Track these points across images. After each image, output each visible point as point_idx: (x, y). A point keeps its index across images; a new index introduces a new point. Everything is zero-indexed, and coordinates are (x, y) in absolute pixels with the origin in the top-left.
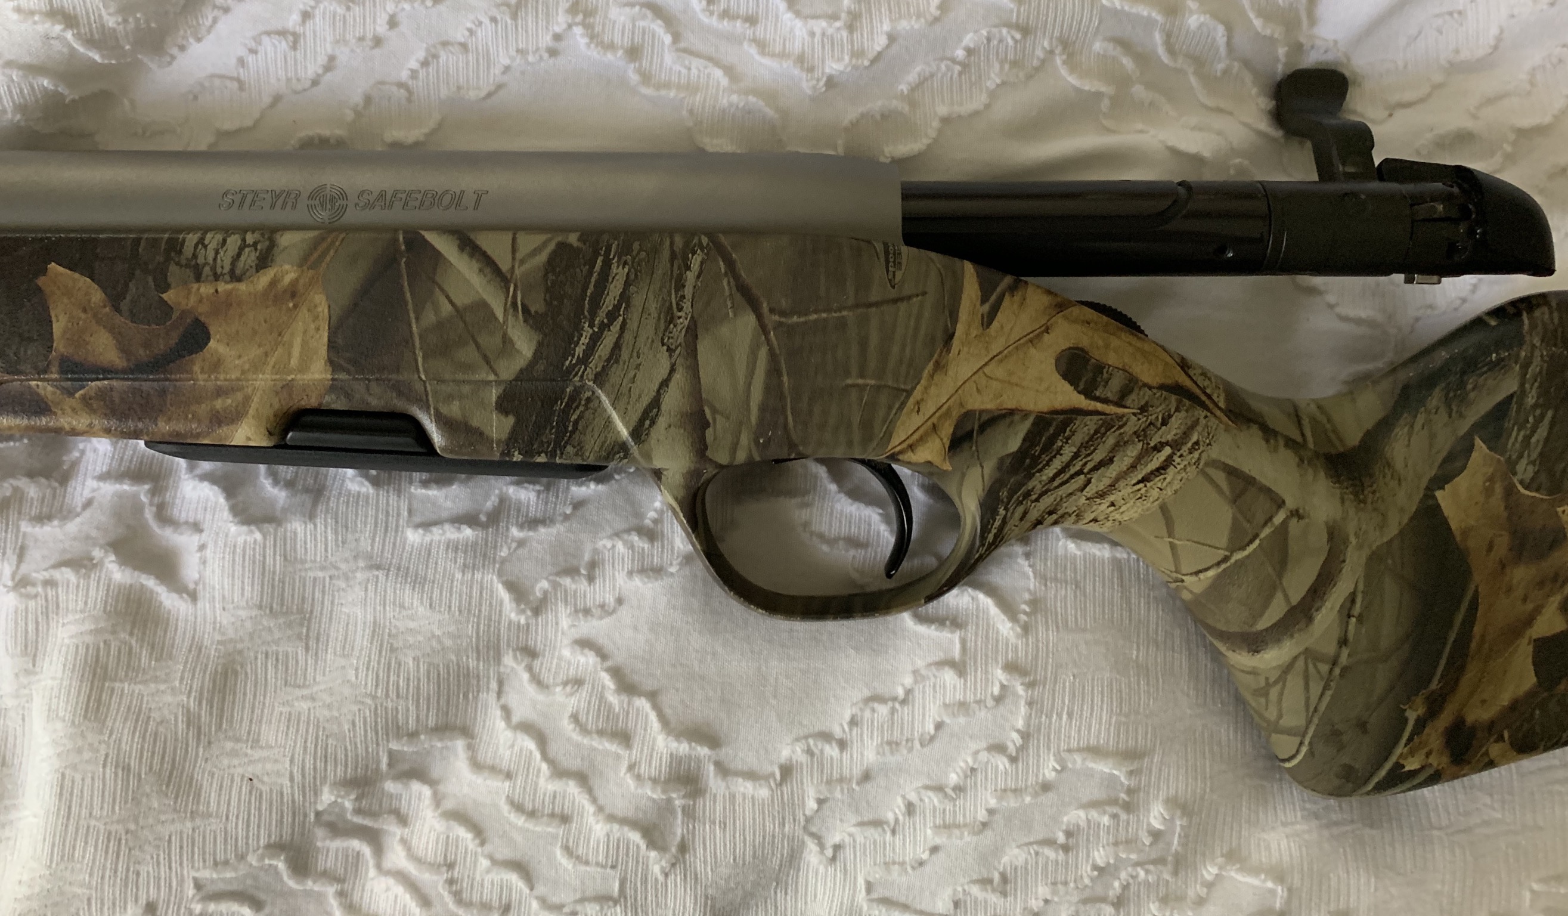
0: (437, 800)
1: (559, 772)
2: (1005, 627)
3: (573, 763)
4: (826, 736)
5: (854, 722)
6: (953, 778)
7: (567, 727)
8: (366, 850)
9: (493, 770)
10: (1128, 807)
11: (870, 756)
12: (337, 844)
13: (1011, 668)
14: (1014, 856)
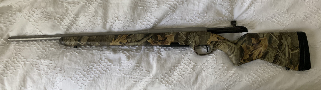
0: (179, 68)
1: (186, 66)
2: (215, 56)
3: (187, 65)
4: (204, 63)
5: (205, 62)
6: (212, 65)
7: (187, 63)
8: (174, 71)
9: (182, 66)
10: (224, 67)
11: (206, 64)
12: (172, 71)
13: (215, 58)
14: (216, 70)
